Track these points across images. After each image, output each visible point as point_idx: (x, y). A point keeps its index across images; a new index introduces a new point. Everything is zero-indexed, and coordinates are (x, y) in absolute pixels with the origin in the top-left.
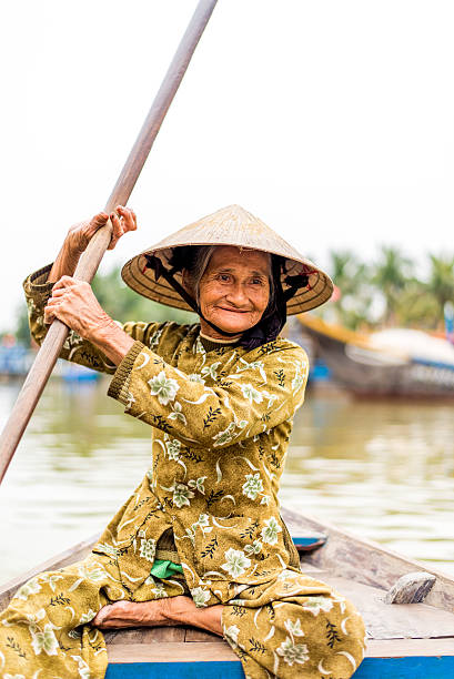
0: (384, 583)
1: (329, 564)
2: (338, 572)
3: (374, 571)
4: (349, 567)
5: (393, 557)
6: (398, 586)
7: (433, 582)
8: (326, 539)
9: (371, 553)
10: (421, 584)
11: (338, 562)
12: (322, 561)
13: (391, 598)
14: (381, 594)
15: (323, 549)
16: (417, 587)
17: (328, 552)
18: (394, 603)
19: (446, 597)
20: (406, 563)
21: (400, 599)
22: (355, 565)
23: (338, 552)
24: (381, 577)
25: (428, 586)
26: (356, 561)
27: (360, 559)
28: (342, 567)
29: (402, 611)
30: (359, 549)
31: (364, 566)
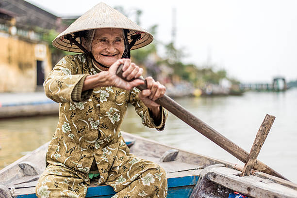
0: (159, 155)
1: (137, 151)
2: (140, 153)
3: (155, 151)
4: (145, 151)
5: (161, 145)
6: (164, 156)
7: (177, 153)
8: (134, 142)
9: (153, 145)
10: (173, 154)
11: (140, 150)
12: (134, 151)
13: (162, 160)
14: (158, 160)
15: (133, 146)
16: (172, 155)
17: (136, 147)
18: (163, 162)
19: (183, 157)
20: (166, 147)
21: (166, 160)
22: (146, 150)
23: (140, 146)
24: (158, 154)
25: (176, 154)
26: (147, 149)
27: (149, 148)
28: (142, 152)
29: (166, 164)
30: (148, 144)
31: (150, 150)
